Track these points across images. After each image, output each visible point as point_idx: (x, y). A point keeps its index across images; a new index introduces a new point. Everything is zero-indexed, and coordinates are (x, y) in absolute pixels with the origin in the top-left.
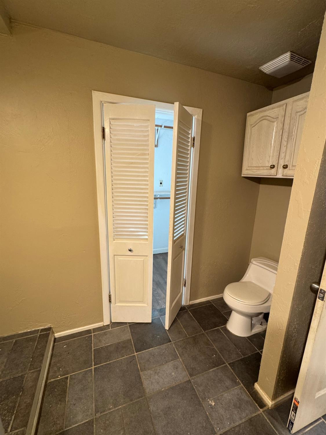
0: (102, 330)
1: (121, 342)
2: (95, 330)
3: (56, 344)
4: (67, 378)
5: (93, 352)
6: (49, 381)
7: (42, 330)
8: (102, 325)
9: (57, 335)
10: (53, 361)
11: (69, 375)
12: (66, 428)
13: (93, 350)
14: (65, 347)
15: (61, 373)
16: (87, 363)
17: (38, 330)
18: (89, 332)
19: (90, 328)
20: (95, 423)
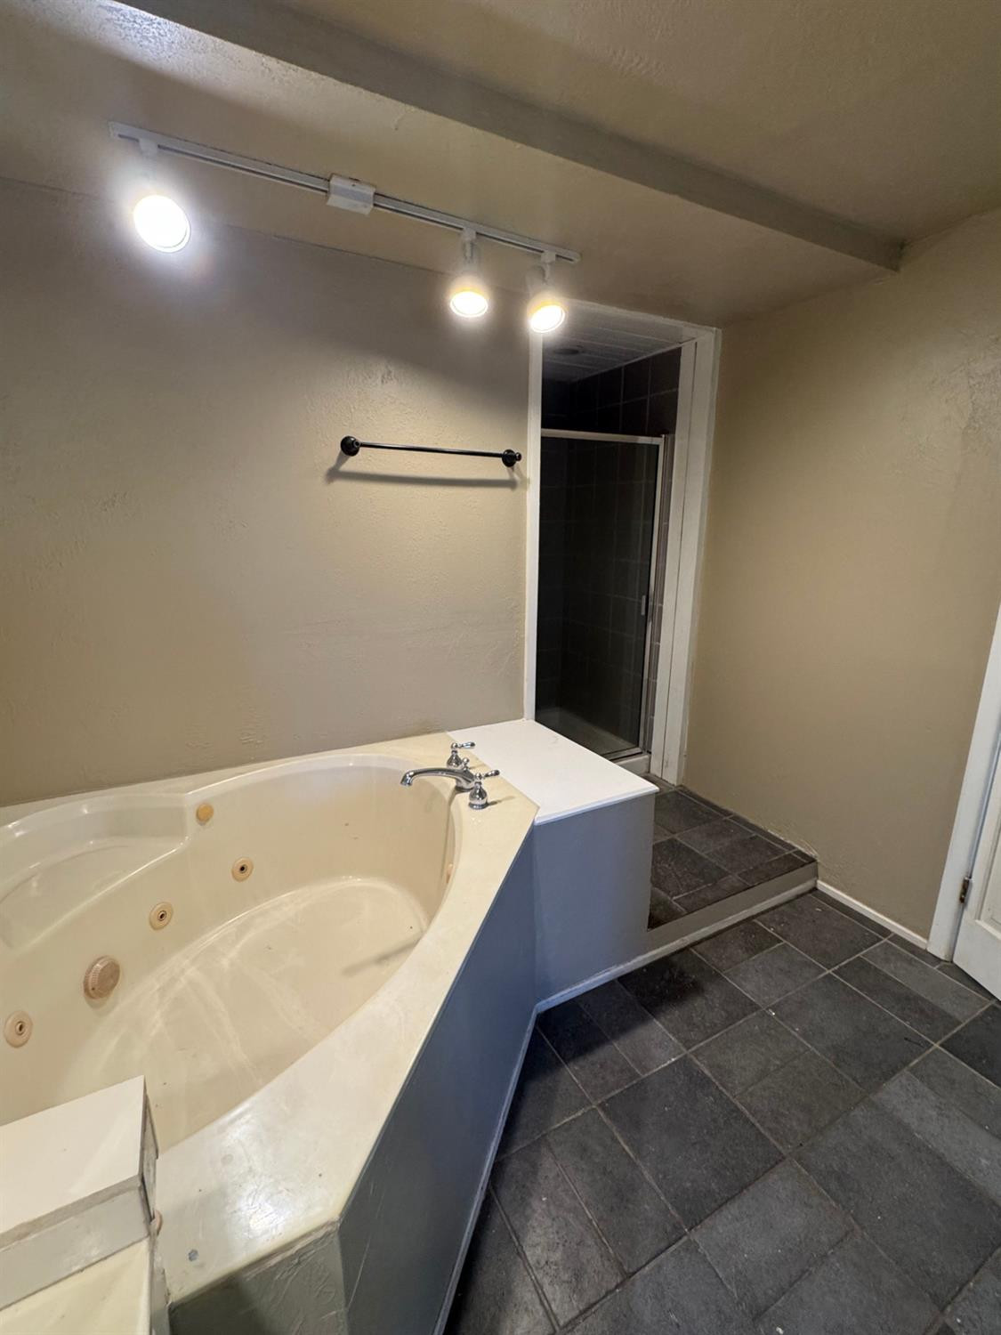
0: (913, 952)
1: (930, 1003)
2: (898, 939)
3: (810, 895)
4: (779, 941)
5: (854, 958)
6: (755, 921)
7: (799, 853)
8: (923, 947)
9: (823, 885)
10: (783, 908)
11: (785, 941)
12: (725, 974)
13: (857, 956)
14: (818, 909)
15: (779, 929)
16: (828, 960)
17: (794, 848)
18: (884, 932)
19: (892, 930)
20: (759, 1012)
